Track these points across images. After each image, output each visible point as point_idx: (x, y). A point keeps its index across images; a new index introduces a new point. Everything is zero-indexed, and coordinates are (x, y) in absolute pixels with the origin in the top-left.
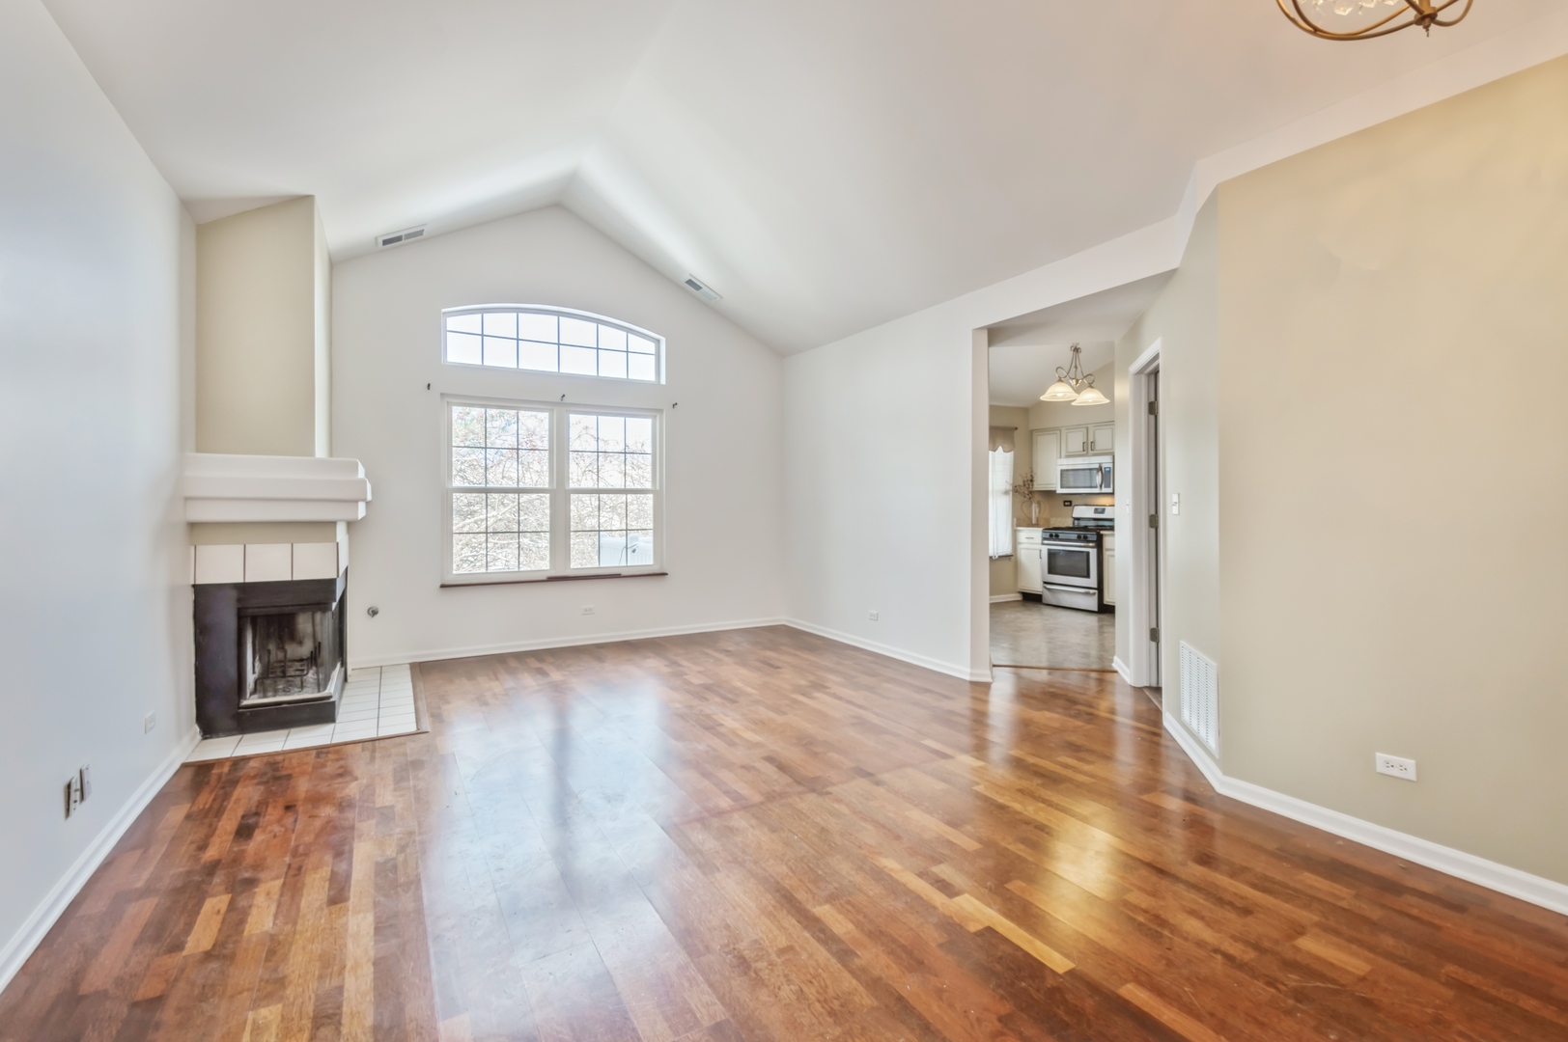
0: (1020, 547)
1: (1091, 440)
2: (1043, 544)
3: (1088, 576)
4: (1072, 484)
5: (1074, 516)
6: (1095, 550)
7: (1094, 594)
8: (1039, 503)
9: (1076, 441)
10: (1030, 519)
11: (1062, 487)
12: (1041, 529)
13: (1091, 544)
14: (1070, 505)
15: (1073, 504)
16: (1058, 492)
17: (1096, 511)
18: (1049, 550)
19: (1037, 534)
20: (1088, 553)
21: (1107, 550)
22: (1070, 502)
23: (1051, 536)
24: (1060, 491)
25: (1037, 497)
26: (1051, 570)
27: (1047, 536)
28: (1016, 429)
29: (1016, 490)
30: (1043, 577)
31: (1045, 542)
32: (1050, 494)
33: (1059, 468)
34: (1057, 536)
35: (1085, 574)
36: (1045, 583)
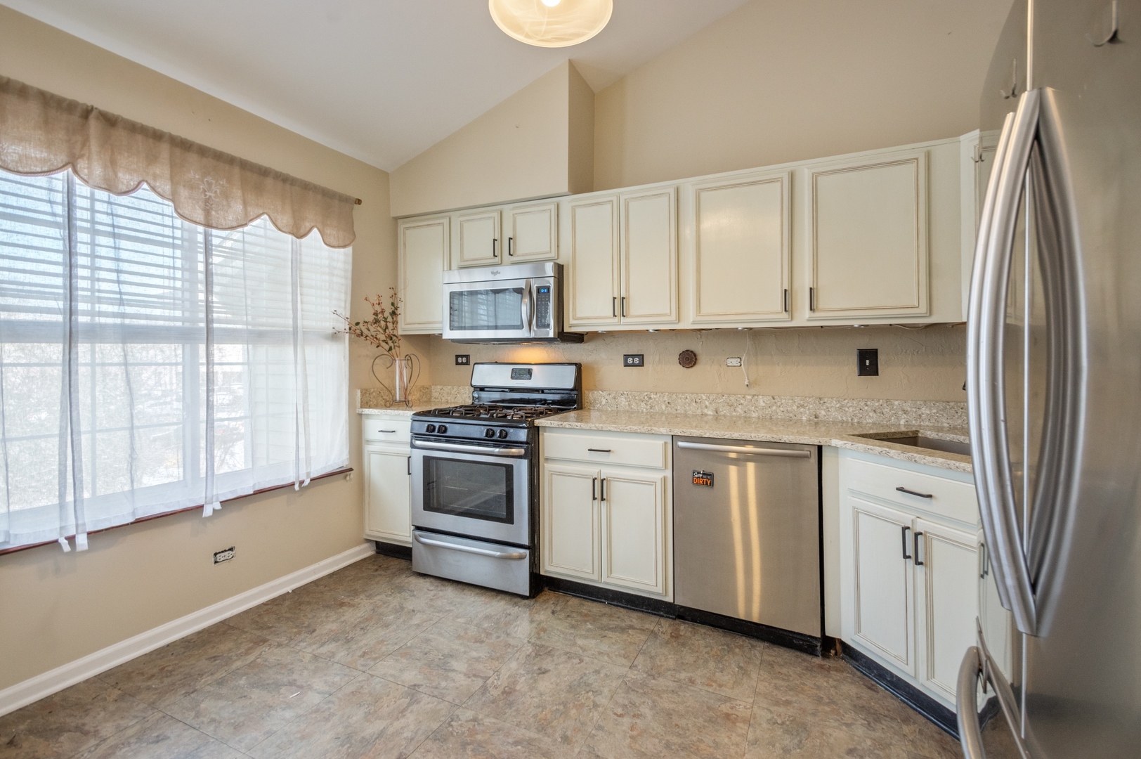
0: (368, 448)
1: (508, 233)
2: (413, 446)
3: (509, 519)
4: (468, 323)
5: (476, 382)
6: (524, 463)
7: (521, 558)
8: (408, 358)
9: (479, 236)
10: (391, 391)
11: (452, 328)
12: (409, 414)
13: (514, 451)
14: (467, 363)
15: (472, 361)
16: (444, 337)
17: (516, 374)
18: (425, 458)
19: (401, 423)
20: (509, 469)
21: (547, 459)
22: (467, 357)
23: (431, 429)
24: (449, 334)
25: (404, 348)
26: (431, 503)
27: (423, 428)
28: (359, 202)
29: (357, 331)
30: (414, 516)
31: (418, 443)
32: (428, 342)
33: (448, 290)
34: (443, 429)
35: (504, 514)
36: (418, 528)
